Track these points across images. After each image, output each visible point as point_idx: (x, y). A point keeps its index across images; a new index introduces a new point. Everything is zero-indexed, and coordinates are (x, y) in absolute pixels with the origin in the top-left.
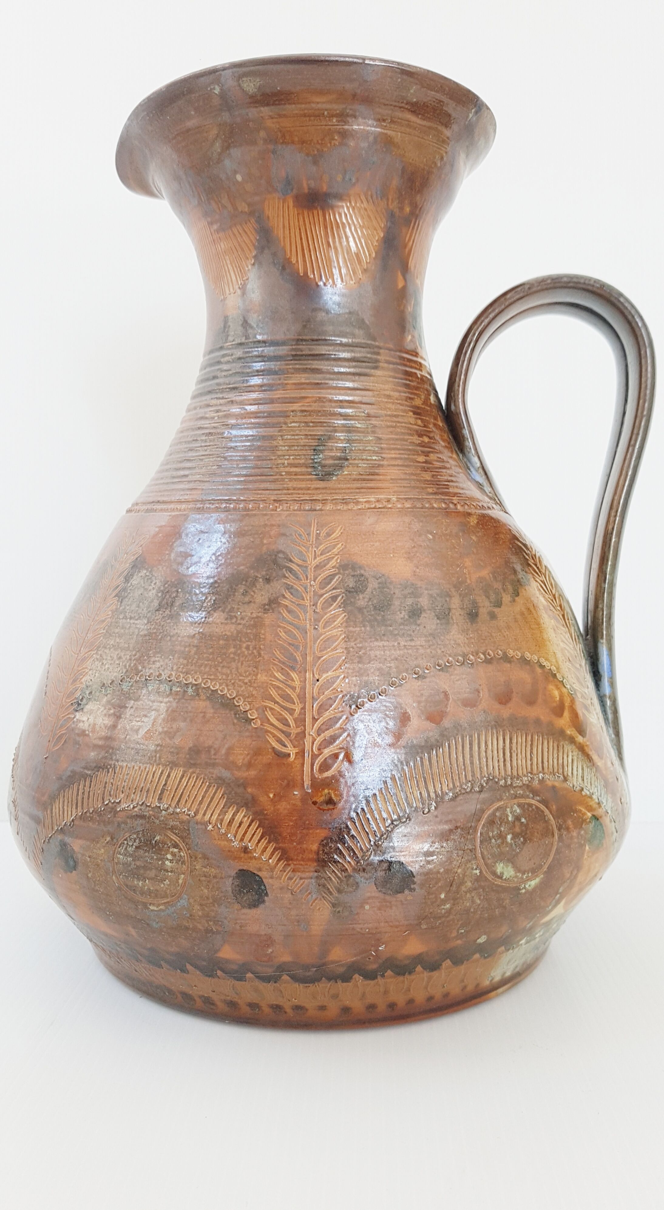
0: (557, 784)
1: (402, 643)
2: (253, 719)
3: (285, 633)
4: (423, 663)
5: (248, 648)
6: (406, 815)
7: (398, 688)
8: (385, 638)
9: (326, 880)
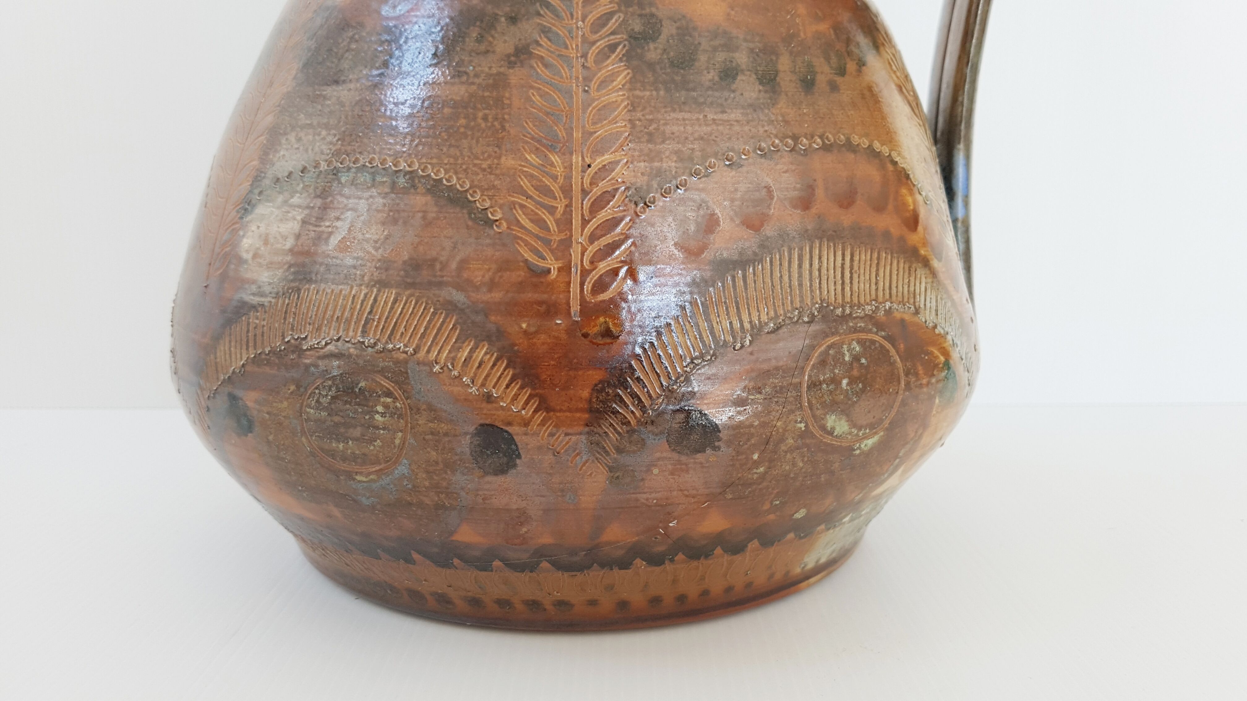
0: (907, 317)
1: (710, 116)
2: (497, 221)
3: (541, 96)
4: (739, 145)
5: (485, 118)
6: (711, 352)
7: (703, 179)
8: (687, 108)
9: (600, 435)
